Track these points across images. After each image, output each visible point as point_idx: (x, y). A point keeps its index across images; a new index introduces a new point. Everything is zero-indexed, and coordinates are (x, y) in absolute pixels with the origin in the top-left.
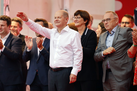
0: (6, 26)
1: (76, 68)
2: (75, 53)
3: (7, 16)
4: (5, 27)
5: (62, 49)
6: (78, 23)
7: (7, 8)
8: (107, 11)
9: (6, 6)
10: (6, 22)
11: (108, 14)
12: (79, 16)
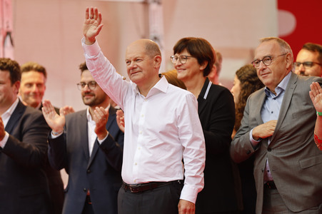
0: (8, 84)
1: (191, 184)
2: (188, 146)
3: (9, 59)
4: (5, 85)
5: (154, 137)
6: (186, 71)
7: (8, 39)
8: (263, 38)
9: (5, 33)
10: (8, 74)
11: (266, 43)
12: (186, 54)
